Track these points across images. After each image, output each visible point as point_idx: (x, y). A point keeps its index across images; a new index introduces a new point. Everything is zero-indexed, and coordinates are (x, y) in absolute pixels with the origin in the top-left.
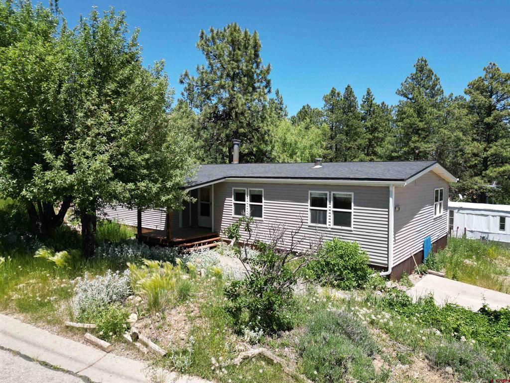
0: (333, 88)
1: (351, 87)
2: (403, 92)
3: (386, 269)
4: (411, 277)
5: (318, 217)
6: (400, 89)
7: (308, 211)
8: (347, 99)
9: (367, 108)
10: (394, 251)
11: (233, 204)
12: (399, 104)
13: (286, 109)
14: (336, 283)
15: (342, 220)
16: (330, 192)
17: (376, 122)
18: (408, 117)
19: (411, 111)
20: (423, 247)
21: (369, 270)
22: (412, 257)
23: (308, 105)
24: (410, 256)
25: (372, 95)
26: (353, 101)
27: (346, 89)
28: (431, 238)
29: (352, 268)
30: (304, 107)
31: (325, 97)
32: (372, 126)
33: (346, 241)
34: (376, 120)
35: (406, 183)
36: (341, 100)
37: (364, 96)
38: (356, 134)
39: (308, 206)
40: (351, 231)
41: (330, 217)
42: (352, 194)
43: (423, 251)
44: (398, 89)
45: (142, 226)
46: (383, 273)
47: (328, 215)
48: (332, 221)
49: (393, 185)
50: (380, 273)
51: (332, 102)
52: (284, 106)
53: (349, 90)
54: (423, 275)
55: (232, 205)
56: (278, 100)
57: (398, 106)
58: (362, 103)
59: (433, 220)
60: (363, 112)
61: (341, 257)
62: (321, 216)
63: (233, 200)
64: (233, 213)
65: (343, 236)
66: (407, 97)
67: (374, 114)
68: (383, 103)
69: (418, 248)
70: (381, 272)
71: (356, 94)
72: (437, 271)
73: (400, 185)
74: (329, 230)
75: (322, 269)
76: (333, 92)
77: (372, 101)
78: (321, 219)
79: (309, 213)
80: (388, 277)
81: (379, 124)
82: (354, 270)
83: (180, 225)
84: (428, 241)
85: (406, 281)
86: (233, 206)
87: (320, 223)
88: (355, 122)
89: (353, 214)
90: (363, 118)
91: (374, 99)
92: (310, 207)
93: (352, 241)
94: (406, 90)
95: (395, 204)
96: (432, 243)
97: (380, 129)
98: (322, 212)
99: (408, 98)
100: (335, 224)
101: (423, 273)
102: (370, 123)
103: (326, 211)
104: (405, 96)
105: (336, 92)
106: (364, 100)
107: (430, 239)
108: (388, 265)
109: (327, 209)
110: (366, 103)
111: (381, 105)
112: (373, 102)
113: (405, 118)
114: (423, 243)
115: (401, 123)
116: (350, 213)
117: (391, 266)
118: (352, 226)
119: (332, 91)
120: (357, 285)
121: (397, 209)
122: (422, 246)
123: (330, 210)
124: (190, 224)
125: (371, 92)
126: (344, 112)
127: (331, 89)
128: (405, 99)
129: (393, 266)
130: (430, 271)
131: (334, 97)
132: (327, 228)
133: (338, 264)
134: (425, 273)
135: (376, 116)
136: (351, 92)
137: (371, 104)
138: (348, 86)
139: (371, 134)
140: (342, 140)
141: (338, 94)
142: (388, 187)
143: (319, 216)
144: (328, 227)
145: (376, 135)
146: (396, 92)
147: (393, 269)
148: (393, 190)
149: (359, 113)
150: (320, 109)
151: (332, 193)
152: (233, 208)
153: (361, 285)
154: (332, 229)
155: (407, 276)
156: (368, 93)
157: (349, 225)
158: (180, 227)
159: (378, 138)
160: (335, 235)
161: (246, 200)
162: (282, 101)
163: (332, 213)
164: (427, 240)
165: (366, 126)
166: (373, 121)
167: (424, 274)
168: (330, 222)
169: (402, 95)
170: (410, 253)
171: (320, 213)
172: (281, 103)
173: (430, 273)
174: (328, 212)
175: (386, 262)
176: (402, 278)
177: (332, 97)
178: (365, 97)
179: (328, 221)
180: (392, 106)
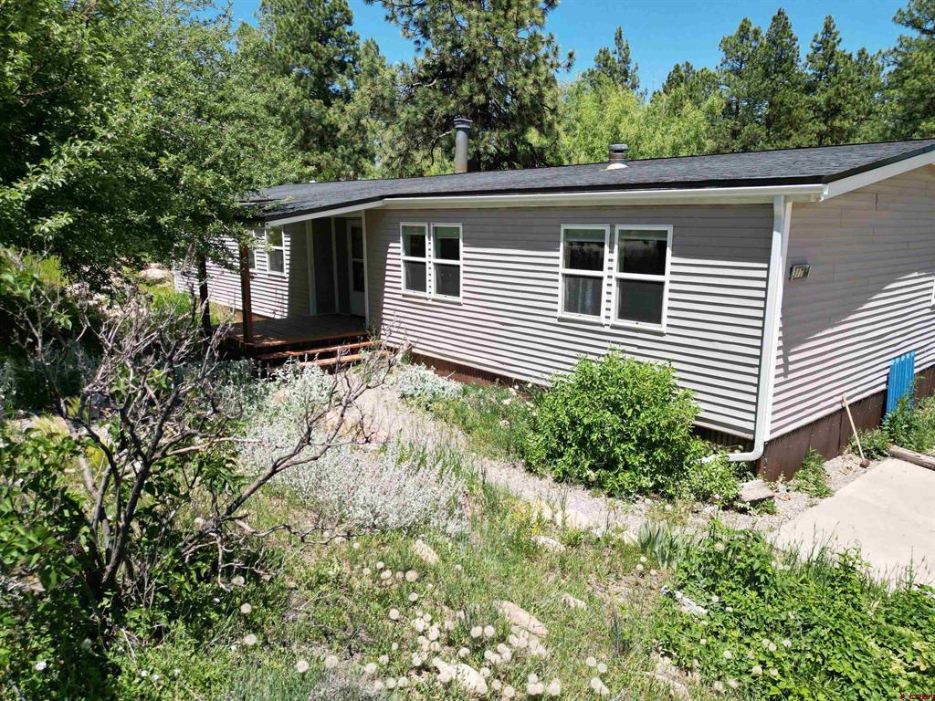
0: (745, 20)
1: (786, 15)
2: (912, 15)
3: (748, 445)
4: (833, 466)
5: (583, 297)
6: (905, 10)
7: (557, 280)
8: (774, 43)
9: (820, 63)
10: (775, 395)
11: (401, 263)
12: (897, 45)
13: (637, 72)
14: (592, 475)
15: (642, 303)
16: (612, 227)
17: (838, 94)
18: (916, 74)
19: (926, 59)
20: (887, 382)
21: (698, 445)
22: (844, 409)
23: (687, 64)
24: (838, 407)
25: (837, 34)
26: (790, 47)
27: (774, 19)
28: (916, 358)
29: (642, 440)
30: (677, 69)
31: (725, 42)
32: (828, 102)
33: (646, 360)
34: (838, 89)
35: (827, 191)
36: (762, 46)
37: (816, 36)
38: (791, 124)
39: (557, 266)
40: (661, 334)
41: (610, 297)
42: (670, 229)
43: (885, 392)
44: (900, 10)
45: (253, 311)
46: (738, 456)
47: (605, 289)
48: (614, 306)
49: (787, 198)
50: (730, 455)
51: (740, 53)
52: (632, 66)
53: (781, 22)
54: (873, 458)
55: (399, 266)
56: (620, 54)
57: (895, 50)
58: (811, 51)
59: (929, 311)
60: (810, 72)
61: (615, 407)
62: (589, 294)
63: (403, 254)
64: (403, 285)
65: (639, 347)
66: (919, 28)
67: (835, 76)
68: (862, 53)
69: (872, 382)
70: (732, 451)
71: (795, 31)
72: (920, 450)
73: (809, 196)
74: (607, 329)
75: (560, 437)
76: (744, 32)
77: (834, 46)
78: (589, 302)
79: (561, 284)
80: (754, 467)
81: (845, 98)
82: (645, 444)
83: (313, 311)
84: (904, 365)
85: (812, 478)
86: (403, 269)
87: (584, 311)
88: (789, 96)
89: (667, 287)
90: (810, 89)
91: (839, 41)
92: (562, 270)
93: (661, 363)
94: (919, 11)
95: (788, 258)
96: (916, 371)
97: (848, 109)
98: (590, 282)
99: (924, 31)
100: (623, 314)
101: (875, 453)
102: (826, 95)
103: (601, 278)
104: (915, 24)
105: (752, 28)
106: (815, 44)
107: (912, 360)
108: (753, 432)
109: (604, 274)
110: (821, 52)
111: (855, 57)
112: (838, 49)
113: (908, 78)
114: (888, 371)
115: (896, 91)
116: (662, 284)
117: (763, 436)
118: (665, 320)
119: (742, 26)
120: (651, 484)
121: (798, 273)
122: (885, 379)
123: (610, 277)
124: (337, 311)
125: (834, 27)
126: (767, 75)
127: (739, 22)
128: (914, 34)
129: (768, 437)
130: (895, 448)
131: (745, 41)
132: (601, 325)
133: (601, 426)
134: (880, 453)
135: (840, 79)
136: (786, 27)
137: (832, 54)
138: (779, 13)
139: (825, 122)
140: (756, 136)
141: (756, 33)
142: (769, 206)
143: (584, 294)
144: (604, 321)
145: (837, 123)
146: (894, 18)
147: (768, 445)
148: (784, 213)
149: (800, 74)
150: (713, 70)
151: (618, 228)
152: (402, 272)
153: (662, 486)
154: (613, 327)
155: (819, 461)
156: (828, 30)
157: (658, 320)
158: (311, 314)
159: (841, 130)
160: (613, 342)
161: (427, 252)
162: (627, 55)
163: (614, 282)
164: (902, 363)
165: (815, 103)
166: (831, 91)
167: (879, 457)
168: (608, 309)
169: (908, 24)
170: (839, 398)
171: (585, 284)
172: (626, 61)
173: (894, 456)
174: (605, 282)
175: (750, 426)
176: (804, 466)
177: (742, 42)
178: (819, 39)
179: (604, 305)
180: (880, 52)
